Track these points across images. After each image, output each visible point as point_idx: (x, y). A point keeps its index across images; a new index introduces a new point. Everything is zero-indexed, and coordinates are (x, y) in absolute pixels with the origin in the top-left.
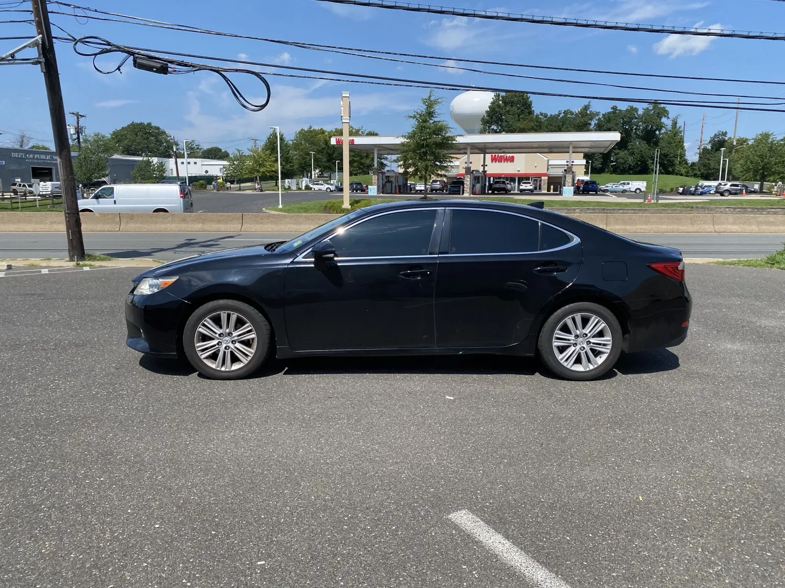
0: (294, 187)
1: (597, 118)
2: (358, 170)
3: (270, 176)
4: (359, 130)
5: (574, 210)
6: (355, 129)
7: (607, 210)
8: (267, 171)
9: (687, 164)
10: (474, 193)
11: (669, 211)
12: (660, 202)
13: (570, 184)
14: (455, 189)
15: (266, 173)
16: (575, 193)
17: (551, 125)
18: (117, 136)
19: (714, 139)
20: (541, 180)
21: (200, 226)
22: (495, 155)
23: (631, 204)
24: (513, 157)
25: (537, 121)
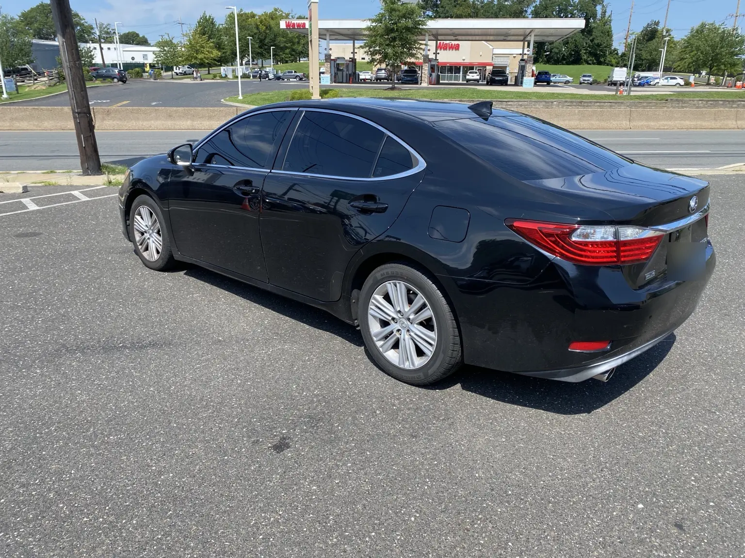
0: (230, 76)
1: (534, 5)
2: (290, 57)
3: (208, 63)
4: (289, 14)
5: (552, 102)
6: (285, 13)
7: (585, 102)
8: (205, 58)
9: (617, 54)
10: (430, 83)
11: (645, 104)
12: (632, 94)
13: (531, 74)
14: (409, 79)
15: (204, 59)
16: (535, 83)
17: (488, 12)
18: (26, 19)
19: (646, 29)
20: (486, 70)
21: (189, 123)
22: (440, 43)
23: (606, 96)
24: (458, 45)
25: (474, 8)
